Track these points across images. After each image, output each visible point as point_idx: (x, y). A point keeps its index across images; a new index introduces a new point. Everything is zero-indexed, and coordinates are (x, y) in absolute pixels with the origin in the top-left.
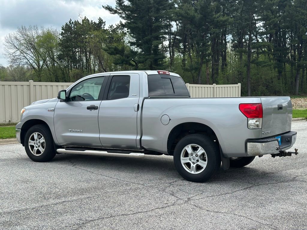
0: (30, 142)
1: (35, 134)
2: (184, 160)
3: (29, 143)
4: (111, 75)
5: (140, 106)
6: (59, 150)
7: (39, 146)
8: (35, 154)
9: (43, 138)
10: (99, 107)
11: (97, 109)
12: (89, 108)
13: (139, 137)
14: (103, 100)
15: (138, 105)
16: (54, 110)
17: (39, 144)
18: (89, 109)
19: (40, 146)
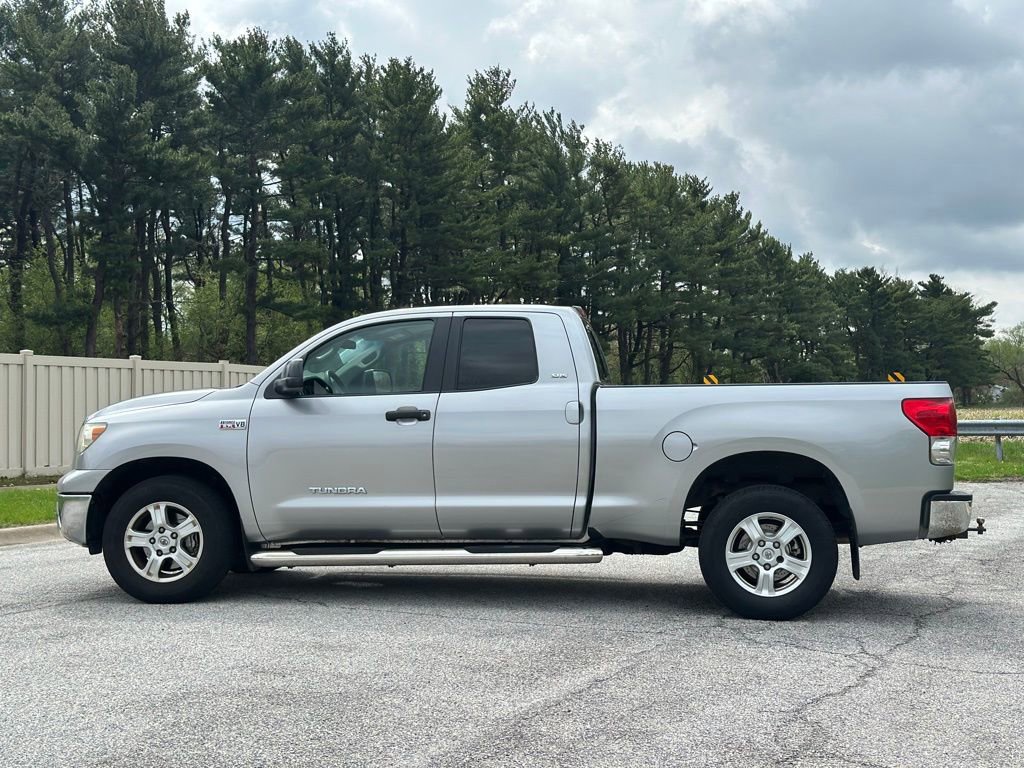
0: (130, 537)
1: (158, 507)
2: (735, 561)
3: (126, 538)
4: (455, 315)
5: (587, 407)
6: (259, 557)
7: (173, 549)
8: (155, 579)
9: (193, 522)
10: (432, 412)
11: (427, 418)
12: (392, 417)
13: (582, 502)
14: (441, 391)
15: (580, 406)
16: (245, 426)
17: (172, 542)
18: (394, 420)
19: (175, 548)
